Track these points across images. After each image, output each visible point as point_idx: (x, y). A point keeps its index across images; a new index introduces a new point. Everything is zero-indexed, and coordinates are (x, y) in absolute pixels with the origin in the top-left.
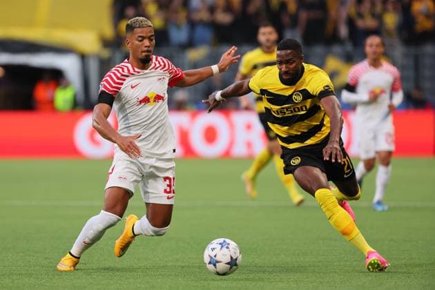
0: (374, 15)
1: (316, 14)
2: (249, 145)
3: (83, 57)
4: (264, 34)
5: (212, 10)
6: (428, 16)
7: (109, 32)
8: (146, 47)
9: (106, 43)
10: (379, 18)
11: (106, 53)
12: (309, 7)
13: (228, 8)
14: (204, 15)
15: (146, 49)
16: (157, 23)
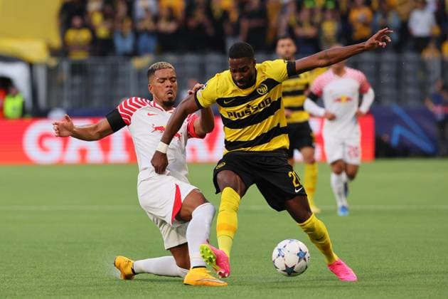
0: (312, 24)
1: (256, 23)
3: (31, 66)
4: (283, 46)
6: (366, 24)
7: (56, 41)
8: (167, 87)
9: (53, 52)
10: (319, 27)
11: (53, 62)
12: (250, 15)
14: (148, 24)
15: (168, 89)
16: (102, 32)
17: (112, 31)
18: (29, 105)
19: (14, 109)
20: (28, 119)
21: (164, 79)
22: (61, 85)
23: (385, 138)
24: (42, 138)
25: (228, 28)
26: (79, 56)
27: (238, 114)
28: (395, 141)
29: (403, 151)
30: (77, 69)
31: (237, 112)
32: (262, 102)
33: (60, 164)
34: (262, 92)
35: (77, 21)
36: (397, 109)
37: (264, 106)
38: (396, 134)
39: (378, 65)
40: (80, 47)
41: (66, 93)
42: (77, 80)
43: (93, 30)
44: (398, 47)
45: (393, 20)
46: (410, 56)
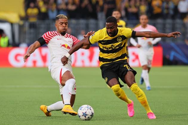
0: (135, 6)
2: (83, 61)
3: (12, 24)
5: (67, 4)
6: (159, 7)
7: (23, 14)
8: (64, 27)
9: (22, 18)
10: (138, 8)
11: (22, 23)
12: (108, 3)
13: (74, 3)
14: (63, 6)
15: (64, 28)
16: (43, 10)
17: (48, 9)
18: (11, 41)
19: (4, 43)
20: (10, 47)
21: (62, 23)
22: (25, 33)
23: (167, 56)
24: (17, 56)
25: (98, 8)
26: (33, 20)
27: (107, 48)
28: (171, 58)
29: (175, 63)
30: (32, 26)
31: (107, 47)
32: (119, 45)
33: (25, 67)
34: (119, 41)
35: (32, 5)
36: (173, 44)
37: (119, 46)
38: (172, 55)
39: (164, 25)
40: (33, 16)
41: (27, 36)
42: (32, 31)
43: (39, 8)
44: (173, 17)
45: (171, 5)
46: (178, 21)
